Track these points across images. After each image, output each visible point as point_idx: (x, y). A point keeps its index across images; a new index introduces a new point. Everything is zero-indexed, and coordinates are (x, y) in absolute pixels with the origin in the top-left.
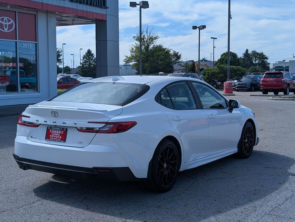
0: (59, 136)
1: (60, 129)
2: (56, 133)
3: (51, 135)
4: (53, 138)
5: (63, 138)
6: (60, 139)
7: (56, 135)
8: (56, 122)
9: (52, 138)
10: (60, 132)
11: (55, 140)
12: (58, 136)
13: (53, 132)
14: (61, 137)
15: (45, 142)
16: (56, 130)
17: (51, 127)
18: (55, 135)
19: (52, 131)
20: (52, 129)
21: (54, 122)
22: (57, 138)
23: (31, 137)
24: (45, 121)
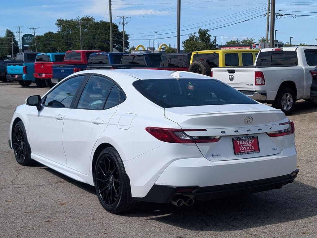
0: (250, 147)
1: (250, 138)
2: (245, 143)
3: (240, 148)
4: (244, 151)
5: (256, 148)
6: (253, 150)
7: (247, 147)
8: (250, 130)
9: (243, 151)
10: (250, 142)
11: (248, 153)
12: (249, 146)
13: (241, 143)
14: (253, 148)
15: (235, 157)
16: (244, 141)
17: (238, 138)
18: (245, 147)
19: (239, 143)
20: (239, 140)
21: (247, 130)
22: (249, 149)
23: (213, 156)
24: (235, 131)
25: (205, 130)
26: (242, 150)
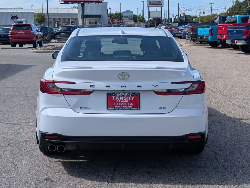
0: (128, 103)
1: (129, 94)
2: (122, 99)
3: (115, 103)
4: (119, 107)
5: (136, 105)
6: (131, 107)
7: (124, 103)
8: (125, 86)
9: (117, 107)
10: (129, 98)
11: (124, 109)
12: (126, 103)
13: (117, 98)
14: (132, 104)
15: (108, 112)
16: (122, 97)
17: (113, 93)
18: (122, 103)
19: (115, 98)
20: (115, 95)
21: (122, 86)
22: (127, 105)
23: (81, 108)
24: (106, 86)
25: (74, 83)
26: (116, 105)
